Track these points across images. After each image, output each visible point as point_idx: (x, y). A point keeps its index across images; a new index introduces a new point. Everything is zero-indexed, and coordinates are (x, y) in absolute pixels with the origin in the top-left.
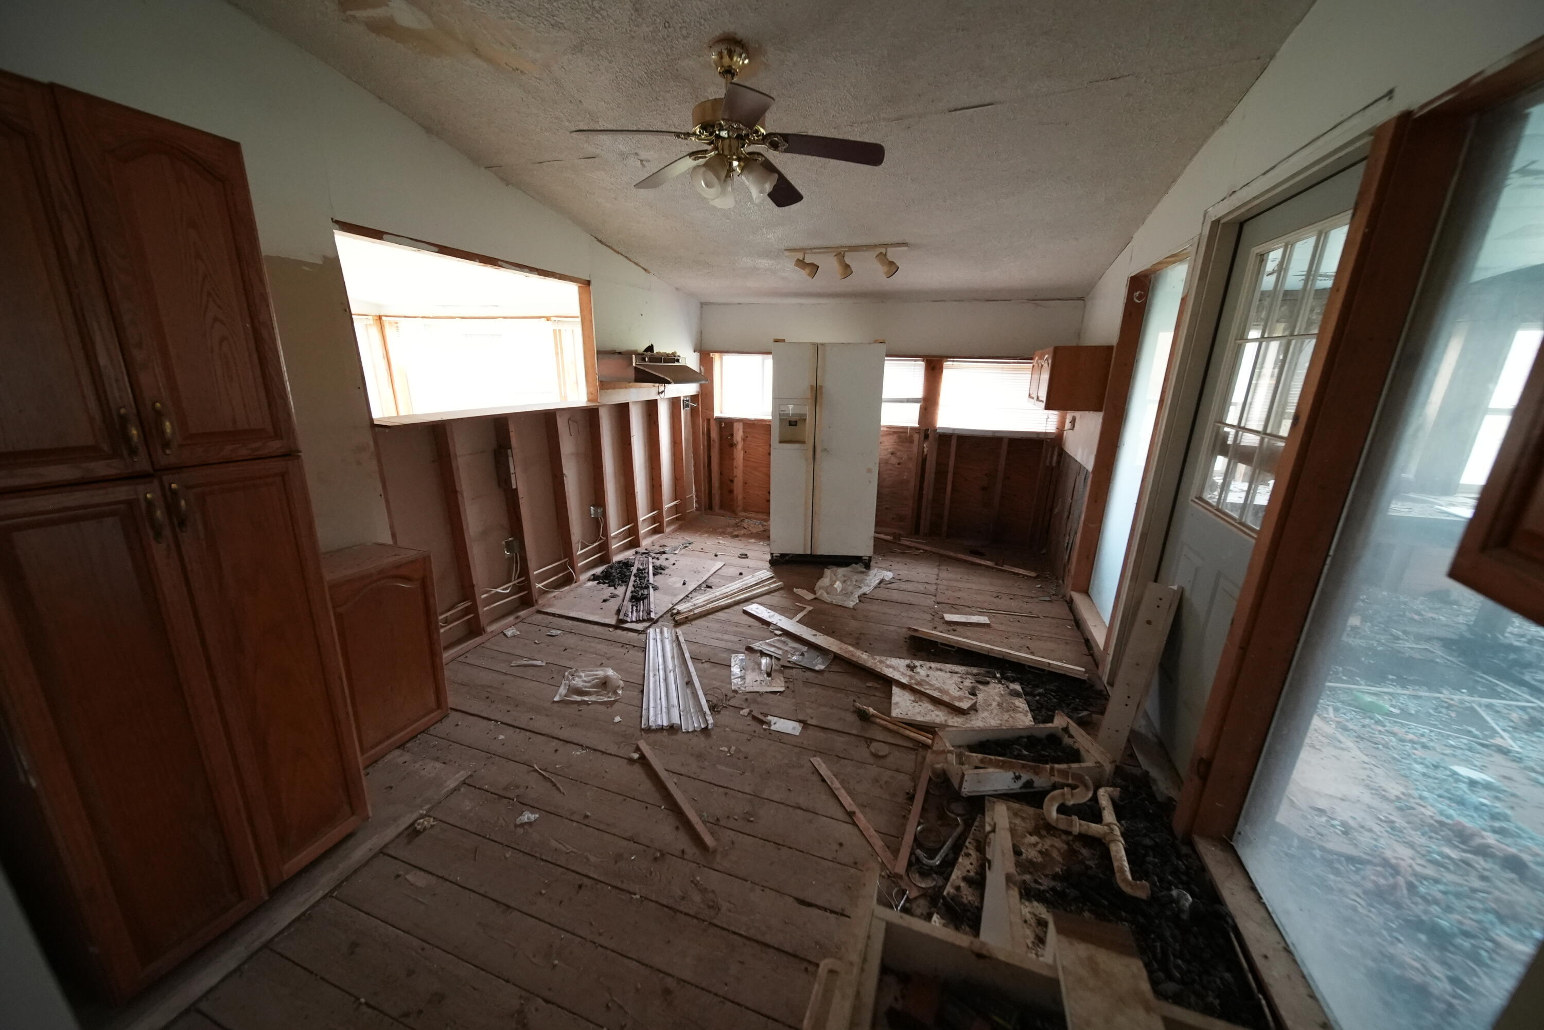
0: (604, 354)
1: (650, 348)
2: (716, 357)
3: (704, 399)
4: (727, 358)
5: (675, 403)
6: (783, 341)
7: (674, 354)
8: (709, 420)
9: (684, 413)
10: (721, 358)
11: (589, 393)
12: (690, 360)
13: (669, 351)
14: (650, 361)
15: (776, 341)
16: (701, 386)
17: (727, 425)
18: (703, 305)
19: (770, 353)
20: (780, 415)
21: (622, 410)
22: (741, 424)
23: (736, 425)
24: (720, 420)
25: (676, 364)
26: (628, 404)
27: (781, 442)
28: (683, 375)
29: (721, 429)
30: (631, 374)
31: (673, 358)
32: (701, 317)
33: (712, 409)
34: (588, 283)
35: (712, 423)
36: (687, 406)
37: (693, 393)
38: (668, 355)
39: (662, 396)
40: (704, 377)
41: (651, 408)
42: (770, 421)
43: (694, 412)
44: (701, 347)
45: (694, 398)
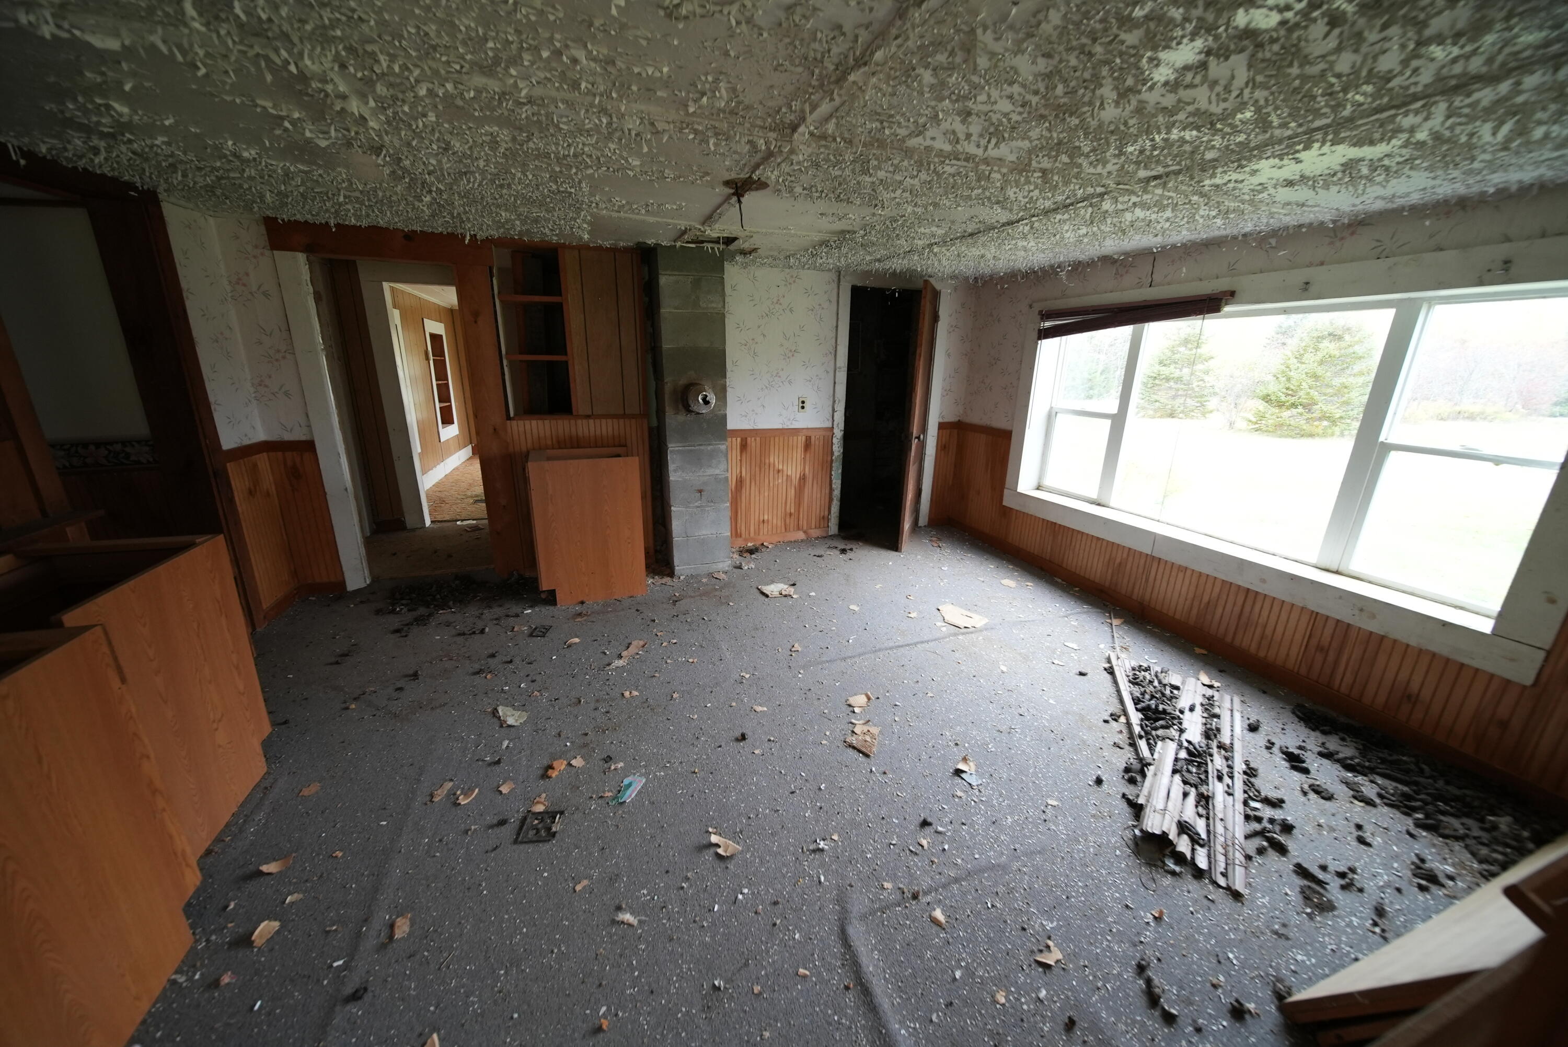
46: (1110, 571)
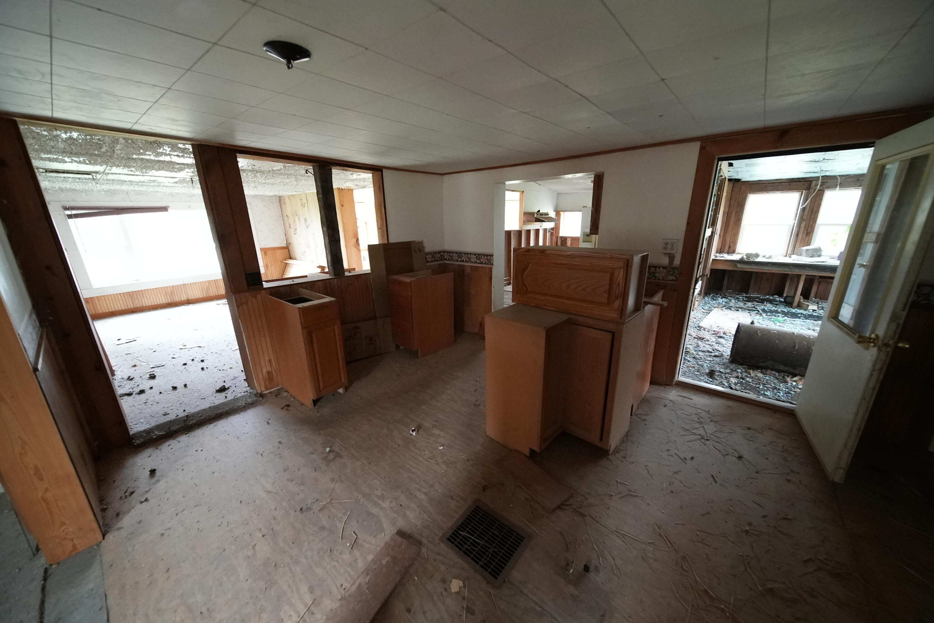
0: (525, 214)
1: (539, 211)
2: (562, 213)
3: (556, 229)
4: (566, 213)
5: (545, 230)
6: (587, 207)
7: (547, 213)
8: (557, 237)
9: (548, 235)
10: (564, 213)
11: (520, 226)
12: (552, 214)
13: (546, 212)
14: (540, 215)
15: (584, 207)
16: (556, 224)
17: (564, 239)
18: (558, 194)
19: (581, 211)
20: (583, 232)
21: (528, 232)
22: (570, 239)
23: (568, 239)
24: (562, 237)
25: (548, 216)
26: (530, 230)
27: (583, 242)
28: (550, 220)
29: (562, 241)
30: (534, 220)
31: (547, 214)
32: (557, 199)
33: (559, 233)
34: (523, 192)
35: (559, 238)
36: (550, 232)
37: (552, 227)
38: (545, 213)
39: (541, 227)
40: (557, 220)
41: (537, 231)
42: (579, 237)
43: (552, 234)
44: (556, 209)
45: (552, 229)
46: (168, 297)
